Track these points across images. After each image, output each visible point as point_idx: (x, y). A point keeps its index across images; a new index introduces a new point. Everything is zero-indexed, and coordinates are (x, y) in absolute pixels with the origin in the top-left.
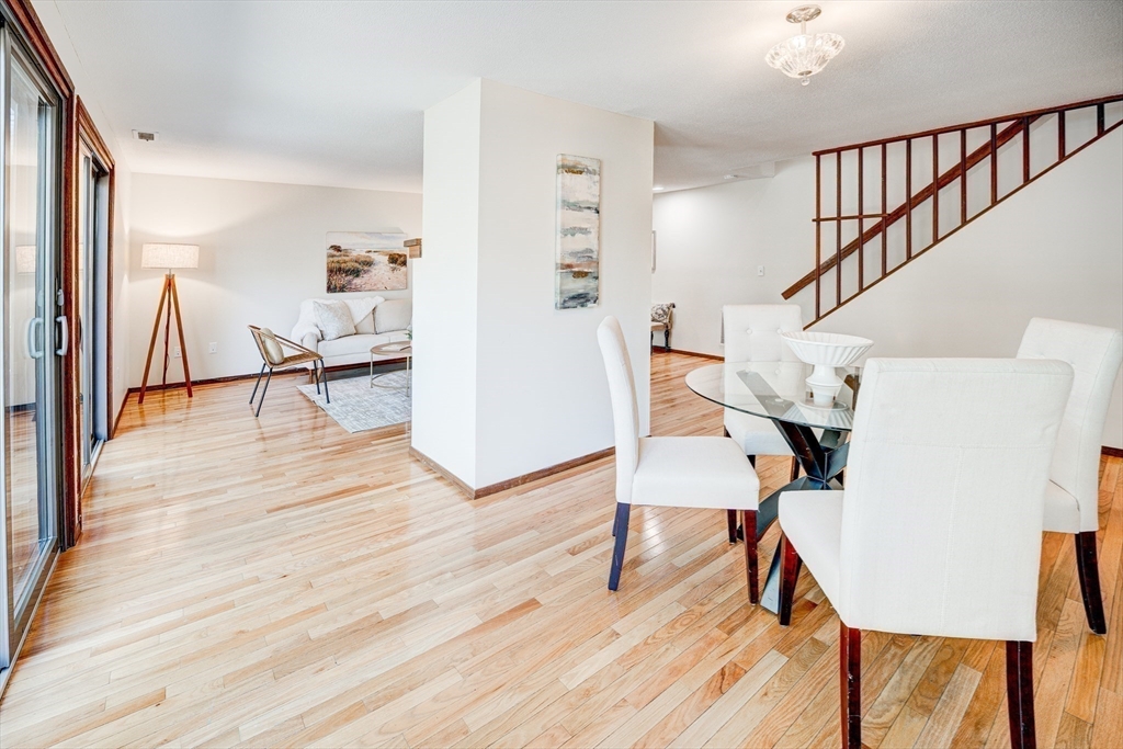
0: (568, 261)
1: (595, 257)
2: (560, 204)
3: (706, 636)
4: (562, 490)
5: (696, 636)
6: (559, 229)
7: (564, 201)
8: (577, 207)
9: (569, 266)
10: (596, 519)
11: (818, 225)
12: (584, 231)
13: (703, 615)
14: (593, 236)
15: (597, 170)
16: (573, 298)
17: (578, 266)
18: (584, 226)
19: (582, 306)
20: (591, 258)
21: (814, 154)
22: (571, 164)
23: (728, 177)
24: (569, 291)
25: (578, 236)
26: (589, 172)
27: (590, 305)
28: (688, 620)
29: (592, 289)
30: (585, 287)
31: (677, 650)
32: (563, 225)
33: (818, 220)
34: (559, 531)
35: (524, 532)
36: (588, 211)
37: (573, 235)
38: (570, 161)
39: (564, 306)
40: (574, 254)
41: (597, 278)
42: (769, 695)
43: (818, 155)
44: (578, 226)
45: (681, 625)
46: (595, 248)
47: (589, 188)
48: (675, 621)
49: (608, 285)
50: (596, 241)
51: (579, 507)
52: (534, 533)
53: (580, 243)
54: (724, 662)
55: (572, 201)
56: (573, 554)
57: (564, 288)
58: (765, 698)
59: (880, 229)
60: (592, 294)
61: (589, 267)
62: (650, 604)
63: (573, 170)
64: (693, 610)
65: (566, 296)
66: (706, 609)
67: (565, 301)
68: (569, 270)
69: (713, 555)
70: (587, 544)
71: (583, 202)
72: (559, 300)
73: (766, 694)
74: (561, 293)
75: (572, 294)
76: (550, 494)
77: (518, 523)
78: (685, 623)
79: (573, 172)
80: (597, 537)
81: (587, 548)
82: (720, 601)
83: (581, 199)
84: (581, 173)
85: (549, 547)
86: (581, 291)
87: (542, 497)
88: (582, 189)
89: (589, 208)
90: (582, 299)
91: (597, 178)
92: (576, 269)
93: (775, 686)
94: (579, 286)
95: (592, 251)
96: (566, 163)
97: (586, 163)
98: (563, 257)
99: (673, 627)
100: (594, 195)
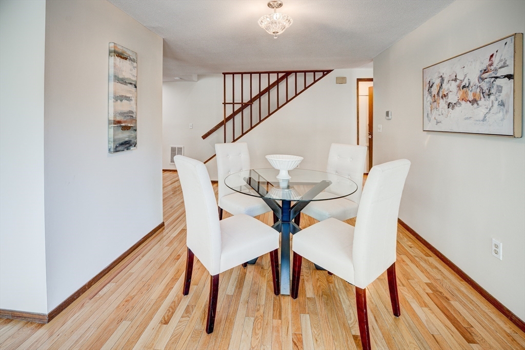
0: (118, 119)
1: (134, 116)
2: (112, 78)
3: (273, 327)
4: (126, 279)
5: (269, 331)
6: (112, 95)
7: (115, 76)
8: (123, 81)
9: (119, 122)
10: (165, 289)
11: (225, 106)
12: (128, 99)
13: (263, 316)
14: (133, 102)
15: (135, 59)
16: (122, 144)
17: (125, 122)
18: (128, 95)
19: (127, 149)
20: (131, 116)
21: (223, 73)
22: (120, 51)
23: (177, 78)
24: (119, 139)
25: (125, 102)
26: (131, 59)
27: (132, 148)
28: (259, 324)
29: (133, 138)
30: (129, 136)
31: (268, 346)
32: (115, 93)
33: (225, 104)
34: (144, 312)
35: (116, 328)
36: (129, 85)
37: (121, 101)
38: (119, 49)
39: (116, 151)
40: (122, 114)
41: (136, 130)
42: (318, 340)
43: (225, 74)
44: (124, 95)
45: (258, 330)
46: (134, 110)
47: (131, 70)
48: (254, 329)
49: (142, 135)
50: (135, 106)
51: (147, 286)
52: (125, 324)
53: (125, 106)
54: (290, 337)
55: (121, 77)
56: (166, 323)
57: (116, 137)
58: (318, 343)
59: (241, 110)
60: (133, 141)
61: (131, 123)
62: (235, 327)
63: (121, 55)
64: (257, 317)
65: (117, 143)
66: (261, 311)
67: (116, 147)
68: (119, 125)
69: (241, 279)
70: (171, 310)
71: (127, 79)
72: (112, 146)
73: (317, 340)
74: (114, 141)
75: (121, 141)
76: (118, 287)
77: (106, 322)
78: (259, 327)
79: (121, 58)
80: (174, 302)
81: (173, 313)
82: (263, 303)
83: (126, 77)
84: (126, 59)
85: (145, 328)
86: (127, 139)
87: (113, 292)
88: (126, 69)
89: (131, 84)
90: (127, 145)
91: (135, 64)
92: (123, 124)
93: (316, 333)
94: (125, 136)
95: (132, 112)
96: (116, 50)
97: (129, 53)
98: (115, 116)
99: (256, 334)
100: (134, 76)
